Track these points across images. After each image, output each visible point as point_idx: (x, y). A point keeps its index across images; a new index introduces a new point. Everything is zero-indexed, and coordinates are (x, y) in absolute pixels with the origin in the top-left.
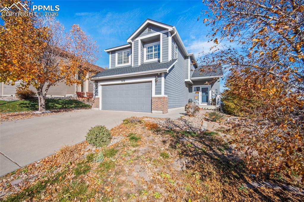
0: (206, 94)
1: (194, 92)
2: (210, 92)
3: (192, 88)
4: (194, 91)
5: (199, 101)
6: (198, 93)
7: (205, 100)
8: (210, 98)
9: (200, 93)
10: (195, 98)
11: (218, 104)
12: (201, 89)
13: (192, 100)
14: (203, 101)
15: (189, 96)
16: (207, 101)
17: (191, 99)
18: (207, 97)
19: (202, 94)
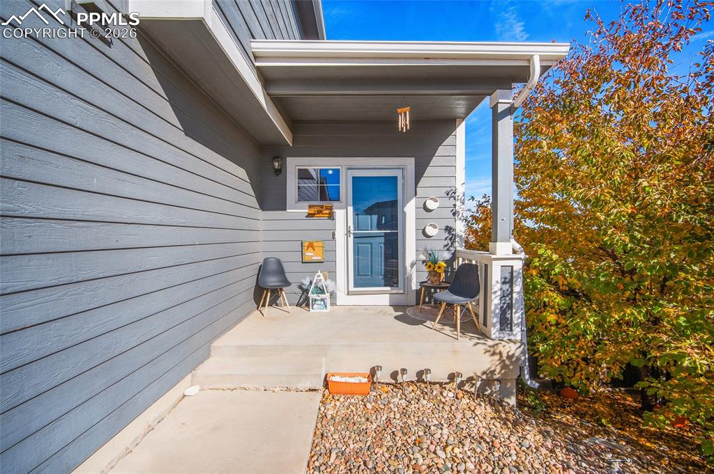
0: (379, 227)
1: (297, 211)
2: (410, 210)
3: (280, 172)
4: (302, 196)
5: (332, 275)
6: (331, 216)
7: (379, 266)
8: (411, 252)
9: (344, 217)
10: (309, 254)
11: (505, 323)
12: (346, 188)
13: (281, 271)
14: (362, 278)
15: (260, 236)
16: (391, 276)
17: (279, 263)
18: (392, 247)
19: (357, 226)
